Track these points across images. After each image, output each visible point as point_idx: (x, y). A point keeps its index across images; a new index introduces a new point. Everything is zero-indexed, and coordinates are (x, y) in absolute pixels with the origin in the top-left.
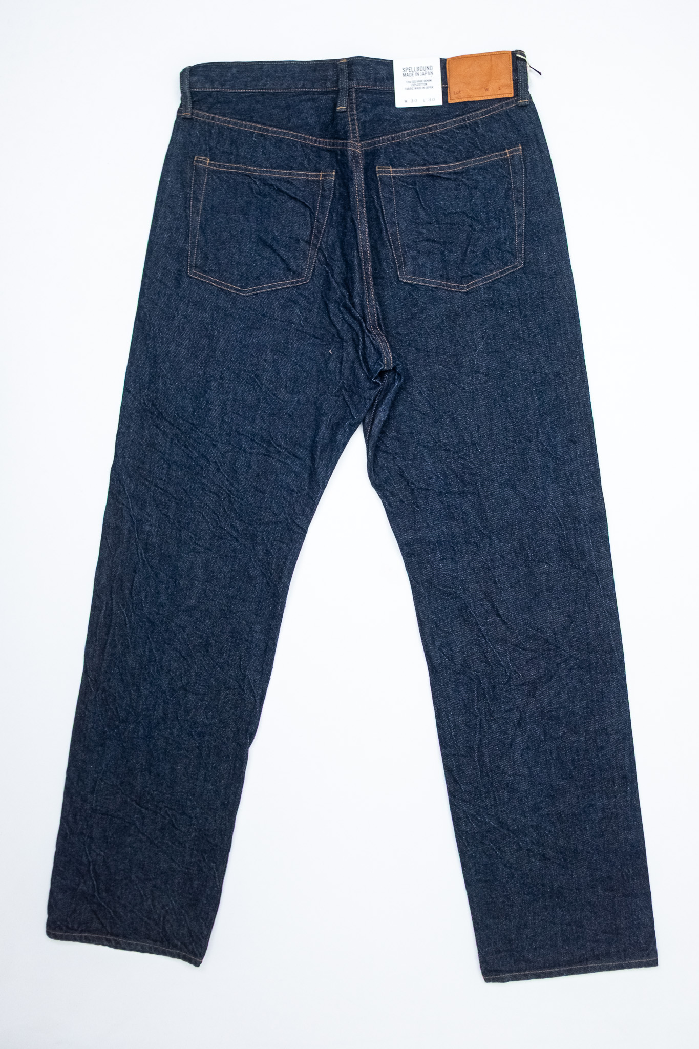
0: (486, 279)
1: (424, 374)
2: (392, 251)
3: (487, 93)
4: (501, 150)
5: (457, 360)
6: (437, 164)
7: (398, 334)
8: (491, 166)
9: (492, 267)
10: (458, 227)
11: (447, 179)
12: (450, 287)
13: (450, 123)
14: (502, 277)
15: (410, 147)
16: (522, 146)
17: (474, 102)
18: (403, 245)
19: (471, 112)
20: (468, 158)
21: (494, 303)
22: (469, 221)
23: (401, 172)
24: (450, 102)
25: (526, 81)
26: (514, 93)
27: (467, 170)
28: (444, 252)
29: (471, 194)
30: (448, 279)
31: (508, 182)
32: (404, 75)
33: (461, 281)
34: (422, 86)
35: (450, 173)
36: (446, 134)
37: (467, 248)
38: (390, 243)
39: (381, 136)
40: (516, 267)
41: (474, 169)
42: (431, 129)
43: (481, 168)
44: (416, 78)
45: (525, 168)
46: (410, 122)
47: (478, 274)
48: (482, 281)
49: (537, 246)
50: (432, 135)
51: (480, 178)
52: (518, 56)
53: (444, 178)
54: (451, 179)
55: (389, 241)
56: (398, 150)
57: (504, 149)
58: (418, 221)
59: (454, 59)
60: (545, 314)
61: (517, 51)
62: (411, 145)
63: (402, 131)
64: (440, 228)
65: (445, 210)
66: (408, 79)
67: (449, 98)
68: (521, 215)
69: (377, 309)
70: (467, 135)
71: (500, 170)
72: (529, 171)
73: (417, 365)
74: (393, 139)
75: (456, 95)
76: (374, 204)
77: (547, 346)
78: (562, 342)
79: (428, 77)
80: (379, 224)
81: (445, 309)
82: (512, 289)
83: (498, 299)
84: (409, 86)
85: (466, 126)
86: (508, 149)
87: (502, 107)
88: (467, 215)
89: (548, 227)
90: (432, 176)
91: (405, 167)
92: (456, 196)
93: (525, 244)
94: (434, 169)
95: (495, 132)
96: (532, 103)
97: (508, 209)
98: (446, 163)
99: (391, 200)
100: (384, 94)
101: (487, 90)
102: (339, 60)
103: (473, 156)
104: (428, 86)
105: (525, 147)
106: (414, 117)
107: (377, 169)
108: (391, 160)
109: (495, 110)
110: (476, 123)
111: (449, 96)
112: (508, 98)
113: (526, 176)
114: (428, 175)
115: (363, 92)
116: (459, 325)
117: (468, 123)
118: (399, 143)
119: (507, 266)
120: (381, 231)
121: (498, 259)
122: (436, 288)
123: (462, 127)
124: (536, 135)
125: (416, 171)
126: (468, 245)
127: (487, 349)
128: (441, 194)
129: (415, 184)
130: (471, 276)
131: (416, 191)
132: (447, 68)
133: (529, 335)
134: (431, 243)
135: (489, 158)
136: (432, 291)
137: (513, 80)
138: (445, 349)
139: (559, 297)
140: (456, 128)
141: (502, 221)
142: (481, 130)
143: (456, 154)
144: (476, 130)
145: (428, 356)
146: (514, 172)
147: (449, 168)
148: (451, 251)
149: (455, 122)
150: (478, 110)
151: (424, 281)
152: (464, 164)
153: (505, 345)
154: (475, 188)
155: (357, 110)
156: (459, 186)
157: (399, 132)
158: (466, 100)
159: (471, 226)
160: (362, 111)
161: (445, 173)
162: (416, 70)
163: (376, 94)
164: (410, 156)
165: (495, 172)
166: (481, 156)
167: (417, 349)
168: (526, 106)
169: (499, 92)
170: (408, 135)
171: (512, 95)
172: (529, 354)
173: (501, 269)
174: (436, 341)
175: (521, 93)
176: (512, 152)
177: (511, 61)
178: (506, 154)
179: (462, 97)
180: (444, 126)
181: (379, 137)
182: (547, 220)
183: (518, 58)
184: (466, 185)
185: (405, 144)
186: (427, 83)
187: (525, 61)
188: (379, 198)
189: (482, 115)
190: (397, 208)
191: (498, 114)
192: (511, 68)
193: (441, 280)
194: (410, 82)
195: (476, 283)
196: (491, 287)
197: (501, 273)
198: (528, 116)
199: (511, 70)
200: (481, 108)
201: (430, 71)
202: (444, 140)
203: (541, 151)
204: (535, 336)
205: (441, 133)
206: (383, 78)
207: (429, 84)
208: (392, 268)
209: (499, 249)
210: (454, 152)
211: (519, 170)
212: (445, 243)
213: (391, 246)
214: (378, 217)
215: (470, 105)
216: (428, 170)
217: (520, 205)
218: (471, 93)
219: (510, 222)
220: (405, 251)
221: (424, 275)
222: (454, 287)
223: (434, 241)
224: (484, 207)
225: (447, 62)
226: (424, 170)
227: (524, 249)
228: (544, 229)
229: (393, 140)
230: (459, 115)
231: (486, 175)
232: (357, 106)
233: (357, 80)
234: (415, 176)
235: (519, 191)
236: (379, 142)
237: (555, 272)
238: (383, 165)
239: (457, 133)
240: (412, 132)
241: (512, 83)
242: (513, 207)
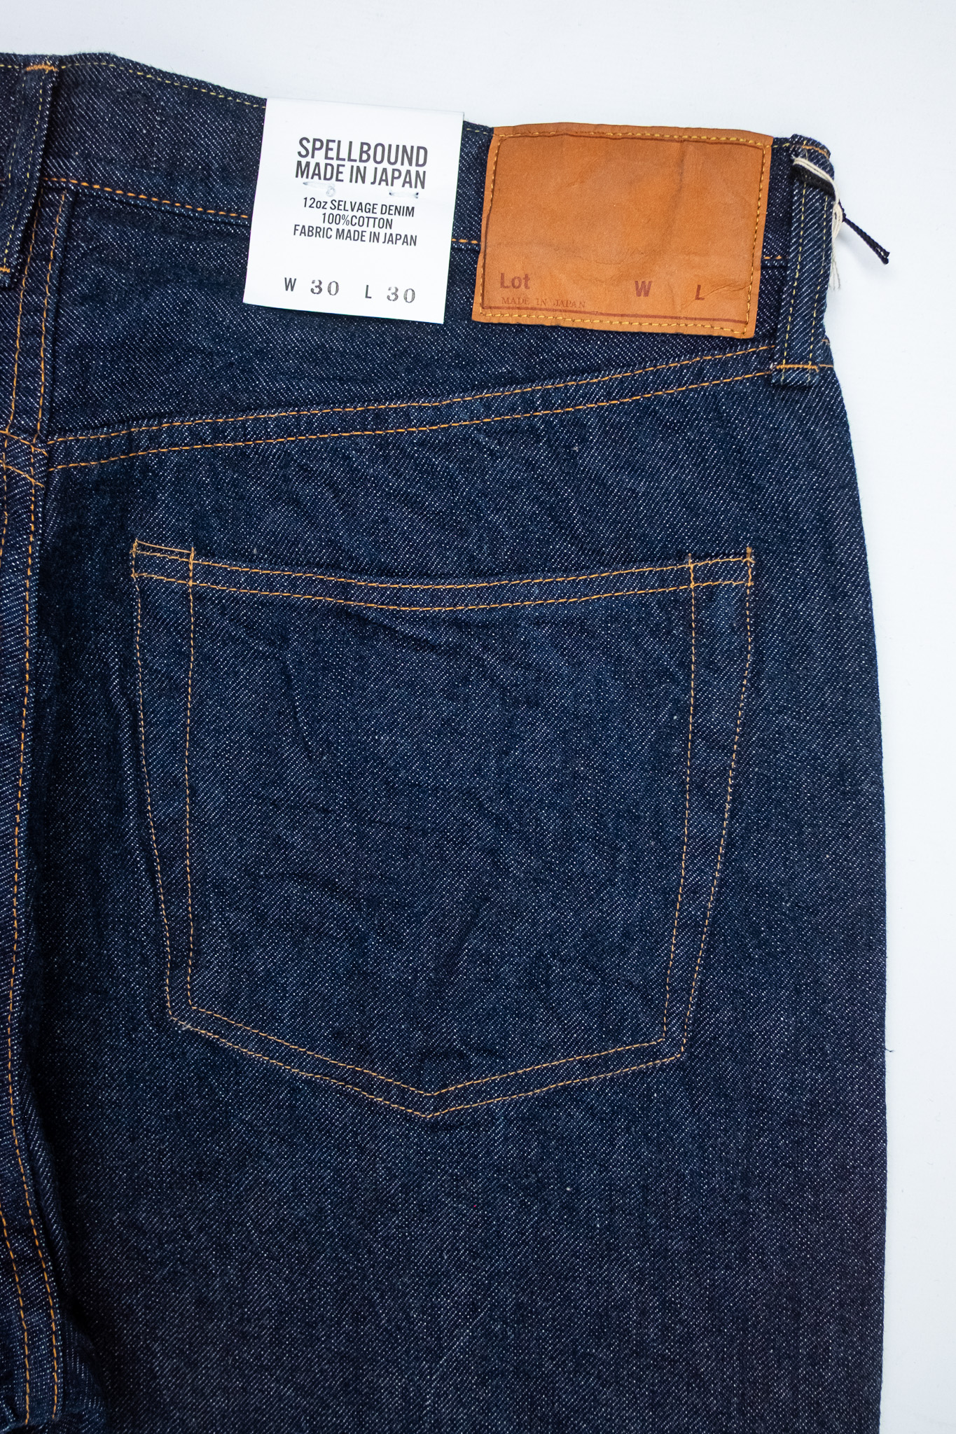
0: (523, 1084)
1: (219, 1402)
2: (155, 894)
3: (643, 305)
4: (665, 558)
5: (357, 1377)
6: (386, 572)
7: (133, 1225)
8: (615, 619)
9: (555, 1032)
10: (440, 847)
11: (421, 644)
12: (368, 1086)
13: (465, 405)
14: (590, 1084)
15: (286, 480)
16: (757, 555)
17: (581, 334)
18: (201, 880)
19: (562, 375)
20: (521, 570)
21: (542, 1185)
22: (487, 830)
23: (231, 578)
24: (479, 314)
25: (820, 278)
26: (760, 324)
27: (511, 618)
28: (364, 938)
29: (511, 723)
30: (364, 1053)
31: (676, 701)
32: (301, 170)
33: (417, 1070)
34: (369, 229)
35: (433, 622)
36: (445, 448)
37: (462, 940)
38: (149, 860)
39: (171, 415)
40: (654, 1054)
41: (538, 622)
42: (380, 419)
43: (569, 622)
44: (349, 191)
45: (758, 653)
46: (299, 375)
47: (491, 1053)
48: (505, 1087)
49: (756, 983)
50: (383, 443)
51: (558, 664)
52: (801, 161)
53: (406, 638)
54: (433, 648)
55: (147, 849)
56: (235, 483)
57: (681, 557)
58: (277, 794)
59: (524, 133)
60: (745, 1260)
61: (797, 140)
62: (292, 471)
63: (259, 407)
64: (362, 836)
65: (395, 771)
66: (319, 189)
67: (478, 299)
68: (707, 849)
70: (530, 465)
71: (648, 642)
72: (770, 667)
73: (193, 1365)
74: (218, 433)
75: (507, 293)
76: (105, 691)
77: (729, 1388)
78: (794, 1388)
79: (401, 195)
80: (116, 773)
81: (337, 1171)
82: (620, 1142)
83: (559, 1171)
84: (314, 218)
85: (533, 428)
86: (696, 557)
87: (699, 375)
88: (481, 805)
89: (815, 913)
90: (360, 618)
91: (251, 560)
92: (447, 722)
93: (707, 966)
94: (368, 594)
95: (653, 476)
96: (829, 381)
97: (657, 812)
98: (423, 573)
99: (177, 688)
100: (204, 236)
101: (643, 290)
102: (27, 60)
103: (545, 566)
104: (394, 231)
105: (769, 561)
106: (318, 355)
107: (134, 550)
108: (200, 521)
109: (666, 384)
110: (578, 423)
111: (478, 289)
112: (731, 343)
113: (756, 690)
114: (342, 613)
115: (103, 214)
116: (387, 1238)
117: (544, 419)
118: (242, 453)
119: (617, 1041)
120: (119, 808)
121: (586, 1006)
122: (308, 1082)
123: (514, 431)
124: (824, 521)
125: (293, 584)
126: (468, 927)
127: (484, 1358)
128: (382, 700)
129: (285, 639)
130: (461, 1055)
131: (284, 671)
132: (490, 166)
133: (665, 1328)
134: (314, 894)
135: (610, 584)
136: (295, 1090)
137: (764, 267)
138: (310, 1325)
139: (816, 1206)
140: (489, 431)
141: (622, 859)
142: (592, 459)
143: (470, 543)
144: (573, 456)
145: (244, 1335)
146: (709, 665)
147: (435, 598)
148: (394, 941)
149: (487, 405)
150: (594, 370)
151: (263, 1046)
152: (498, 594)
153: (562, 1353)
154: (533, 703)
155: (59, 291)
156: (465, 680)
157: (247, 409)
158: (547, 319)
159: (492, 852)
160: (84, 298)
161: (414, 620)
162: (355, 155)
163: (165, 230)
164: (278, 518)
165: (627, 648)
166: (579, 568)
167: (201, 1302)
168: (804, 389)
169: (696, 309)
170: (284, 428)
171: (750, 332)
172: (653, 1406)
173: (589, 1049)
174: (284, 1288)
175: (790, 326)
176: (710, 574)
177: (766, 179)
178: (682, 577)
179: (534, 304)
180: (440, 415)
181: (160, 416)
182: (812, 883)
183: (800, 170)
184: (493, 680)
185: (265, 461)
186: (397, 219)
187: (827, 191)
188: (127, 665)
189: (608, 396)
190: (198, 722)
191: (674, 402)
192: (763, 211)
193: (335, 1053)
194: (320, 205)
195: (479, 1093)
196: (536, 1117)
197: (588, 1067)
198: (807, 435)
199: (762, 220)
200: (609, 364)
201: (413, 169)
202: (432, 471)
203: (836, 594)
204: (688, 1339)
205: (422, 444)
206: (207, 167)
207: (401, 225)
208: (145, 961)
209: (593, 968)
210: (464, 533)
211: (730, 658)
212: (374, 902)
213: (151, 872)
214: (115, 746)
215: (562, 346)
216: (345, 590)
217: (712, 805)
218: (575, 294)
219: (660, 867)
220: (205, 906)
221: (269, 1021)
222: (385, 1089)
223: (328, 885)
224: (558, 789)
225: (494, 143)
226: (328, 589)
227: (700, 989)
228: (794, 920)
229: (215, 439)
230: (512, 380)
231: (584, 655)
232: (62, 272)
233: (85, 156)
234: (292, 606)
235: (717, 744)
236: (154, 439)
237: (813, 1104)
238: (161, 539)
239: (492, 453)
240: (298, 419)
241: (757, 276)
242: (677, 811)
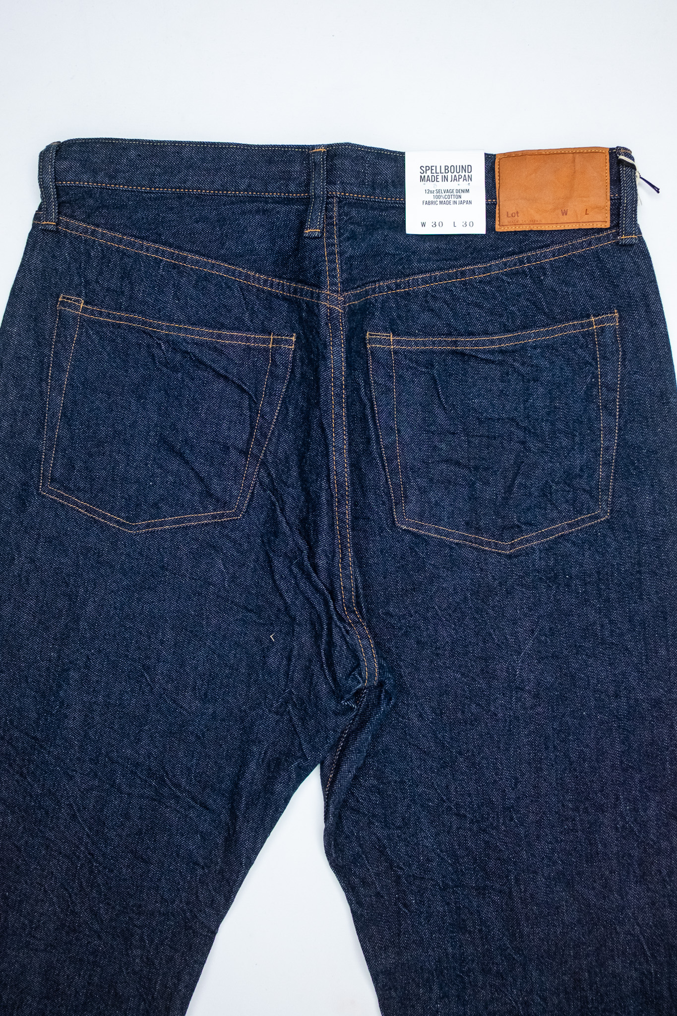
0: (544, 536)
1: (429, 684)
2: (386, 476)
3: (565, 219)
4: (582, 317)
5: (487, 666)
6: (471, 334)
7: (388, 614)
8: (565, 343)
9: (555, 514)
10: (501, 443)
11: (487, 361)
12: (481, 543)
13: (497, 265)
14: (572, 533)
15: (427, 302)
16: (619, 312)
17: (541, 233)
18: (405, 467)
19: (535, 249)
20: (525, 328)
21: (556, 576)
22: (521, 434)
23: (408, 343)
24: (498, 228)
25: (634, 202)
26: (611, 222)
27: (524, 348)
28: (474, 483)
29: (528, 390)
30: (478, 530)
31: (593, 373)
32: (422, 179)
33: (501, 535)
34: (452, 200)
35: (492, 352)
36: (489, 283)
37: (514, 479)
38: (382, 461)
39: (378, 281)
40: (597, 517)
41: (535, 348)
42: (463, 274)
43: (547, 346)
44: (442, 185)
45: (623, 351)
46: (429, 260)
47: (531, 525)
48: (538, 537)
49: (635, 485)
50: (465, 283)
51: (544, 363)
52: (621, 157)
53: (482, 359)
54: (493, 362)
55: (381, 457)
56: (406, 306)
57: (588, 316)
58: (433, 428)
59: (509, 156)
60: (642, 599)
61: (619, 148)
62: (429, 298)
63: (414, 274)
64: (469, 442)
65: (482, 414)
66: (430, 185)
67: (497, 222)
68: (610, 431)
69: (356, 580)
70: (524, 286)
71: (579, 351)
72: (629, 356)
73: (417, 669)
74: (398, 286)
75: (509, 219)
76: (359, 395)
77: (641, 653)
78: (668, 650)
79: (463, 185)
80: (366, 428)
81: (472, 580)
82: (587, 554)
83: (563, 570)
84: (430, 197)
85: (524, 272)
86: (595, 316)
87: (590, 244)
88: (517, 424)
89: (657, 453)
90: (462, 354)
91: (415, 335)
92: (502, 391)
93: (615, 479)
94: (465, 344)
95: (574, 286)
96: (641, 241)
97: (589, 419)
98: (486, 333)
99: (389, 390)
100: (386, 209)
101: (565, 213)
102: (313, 147)
103: (534, 325)
104: (462, 199)
105: (624, 314)
106: (437, 252)
107: (368, 336)
108: (392, 322)
109: (577, 249)
110: (542, 268)
111: (497, 219)
112: (600, 230)
113: (624, 366)
114: (454, 352)
115: (350, 205)
116: (493, 607)
117: (529, 268)
118: (408, 293)
119: (581, 514)
120: (368, 441)
121: (567, 501)
122: (457, 544)
123: (517, 273)
124: (645, 296)
125: (434, 343)
126: (516, 475)
127: (539, 652)
128: (475, 385)
129: (432, 365)
130: (518, 527)
131: (433, 378)
132: (497, 170)
133: (612, 631)
134: (452, 468)
135: (562, 330)
136: (451, 548)
137: (611, 199)
138: (465, 646)
139: (669, 572)
140: (507, 274)
141: (577, 439)
142: (549, 281)
143: (504, 319)
144: (541, 281)
145: (437, 655)
146: (604, 357)
147: (492, 342)
148: (487, 483)
149: (505, 264)
150: (547, 246)
151: (437, 531)
152: (517, 338)
153: (570, 646)
154: (536, 380)
155: (339, 237)
156: (507, 374)
157: (408, 276)
158: (527, 228)
159: (523, 443)
160: (348, 239)
161: (484, 352)
162: (443, 171)
163: (372, 208)
164: (426, 317)
165: (571, 354)
166: (548, 325)
167: (418, 642)
168: (631, 245)
169: (586, 218)
170: (425, 281)
171: (608, 225)
172: (610, 664)
173: (570, 519)
174: (453, 632)
175: (625, 222)
176: (601, 322)
177: (608, 164)
178: (590, 324)
179: (521, 222)
180: (487, 270)
181: (375, 282)
182: (654, 441)
183: (622, 161)
184: (519, 374)
185: (417, 296)
186: (463, 195)
187: (633, 167)
188: (367, 383)
189: (554, 256)
190: (399, 403)
191: (580, 256)
192: (608, 177)
193: (467, 531)
194: (432, 192)
195: (527, 541)
196: (551, 548)
197: (570, 526)
198: (635, 263)
199: (608, 181)
200: (553, 243)
201: (467, 174)
202: (485, 292)
203: (652, 324)
204: (621, 635)
205: (480, 282)
206: (387, 182)
207: (465, 196)
208: (384, 503)
209: (569, 486)
210: (501, 316)
211: (612, 353)
212: (476, 468)
213: (383, 466)
214: (365, 416)
215: (534, 238)
216: (455, 343)
217: (611, 414)
218: (537, 217)
219: (592, 441)
220: (408, 477)
221: (439, 521)
222: (489, 544)
223: (458, 464)
224: (548, 414)
225: (497, 161)
226: (448, 343)
227: (613, 489)
228: (648, 457)
229: (397, 288)
230: (513, 253)
231: (554, 359)
232: (340, 229)
233: (342, 183)
234: (433, 352)
235: (611, 389)
236: (374, 290)
237: (663, 531)
238: (378, 331)
239: (508, 283)
240: (431, 277)
241: (609, 203)
242: (598, 419)
